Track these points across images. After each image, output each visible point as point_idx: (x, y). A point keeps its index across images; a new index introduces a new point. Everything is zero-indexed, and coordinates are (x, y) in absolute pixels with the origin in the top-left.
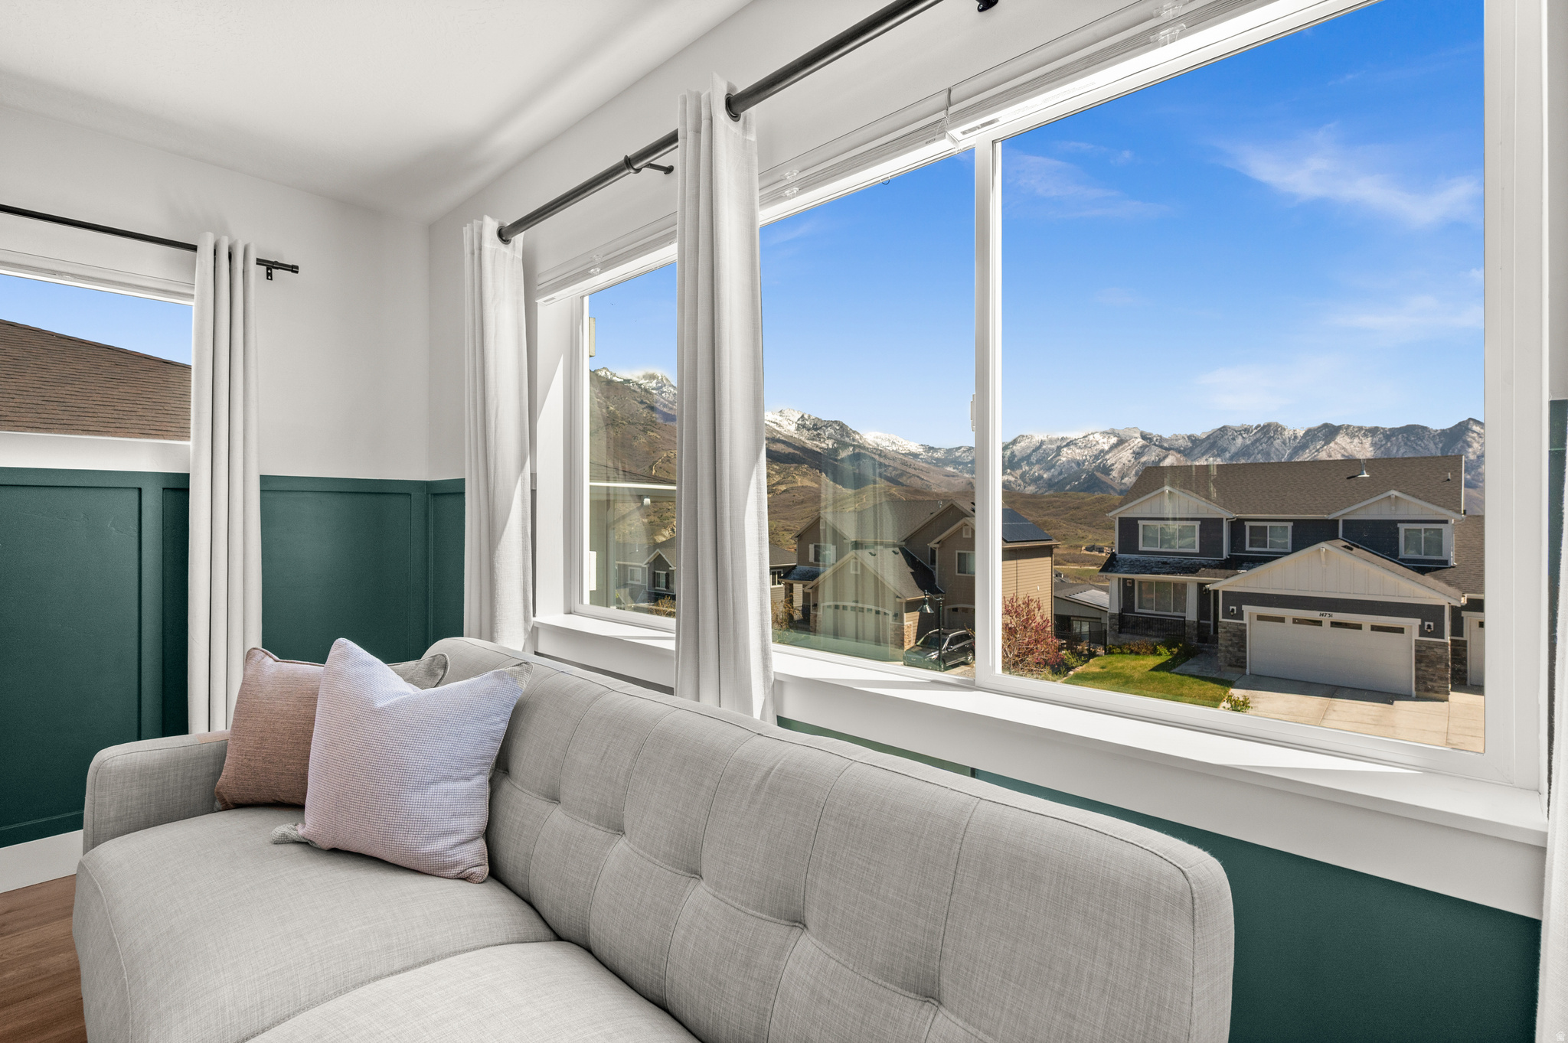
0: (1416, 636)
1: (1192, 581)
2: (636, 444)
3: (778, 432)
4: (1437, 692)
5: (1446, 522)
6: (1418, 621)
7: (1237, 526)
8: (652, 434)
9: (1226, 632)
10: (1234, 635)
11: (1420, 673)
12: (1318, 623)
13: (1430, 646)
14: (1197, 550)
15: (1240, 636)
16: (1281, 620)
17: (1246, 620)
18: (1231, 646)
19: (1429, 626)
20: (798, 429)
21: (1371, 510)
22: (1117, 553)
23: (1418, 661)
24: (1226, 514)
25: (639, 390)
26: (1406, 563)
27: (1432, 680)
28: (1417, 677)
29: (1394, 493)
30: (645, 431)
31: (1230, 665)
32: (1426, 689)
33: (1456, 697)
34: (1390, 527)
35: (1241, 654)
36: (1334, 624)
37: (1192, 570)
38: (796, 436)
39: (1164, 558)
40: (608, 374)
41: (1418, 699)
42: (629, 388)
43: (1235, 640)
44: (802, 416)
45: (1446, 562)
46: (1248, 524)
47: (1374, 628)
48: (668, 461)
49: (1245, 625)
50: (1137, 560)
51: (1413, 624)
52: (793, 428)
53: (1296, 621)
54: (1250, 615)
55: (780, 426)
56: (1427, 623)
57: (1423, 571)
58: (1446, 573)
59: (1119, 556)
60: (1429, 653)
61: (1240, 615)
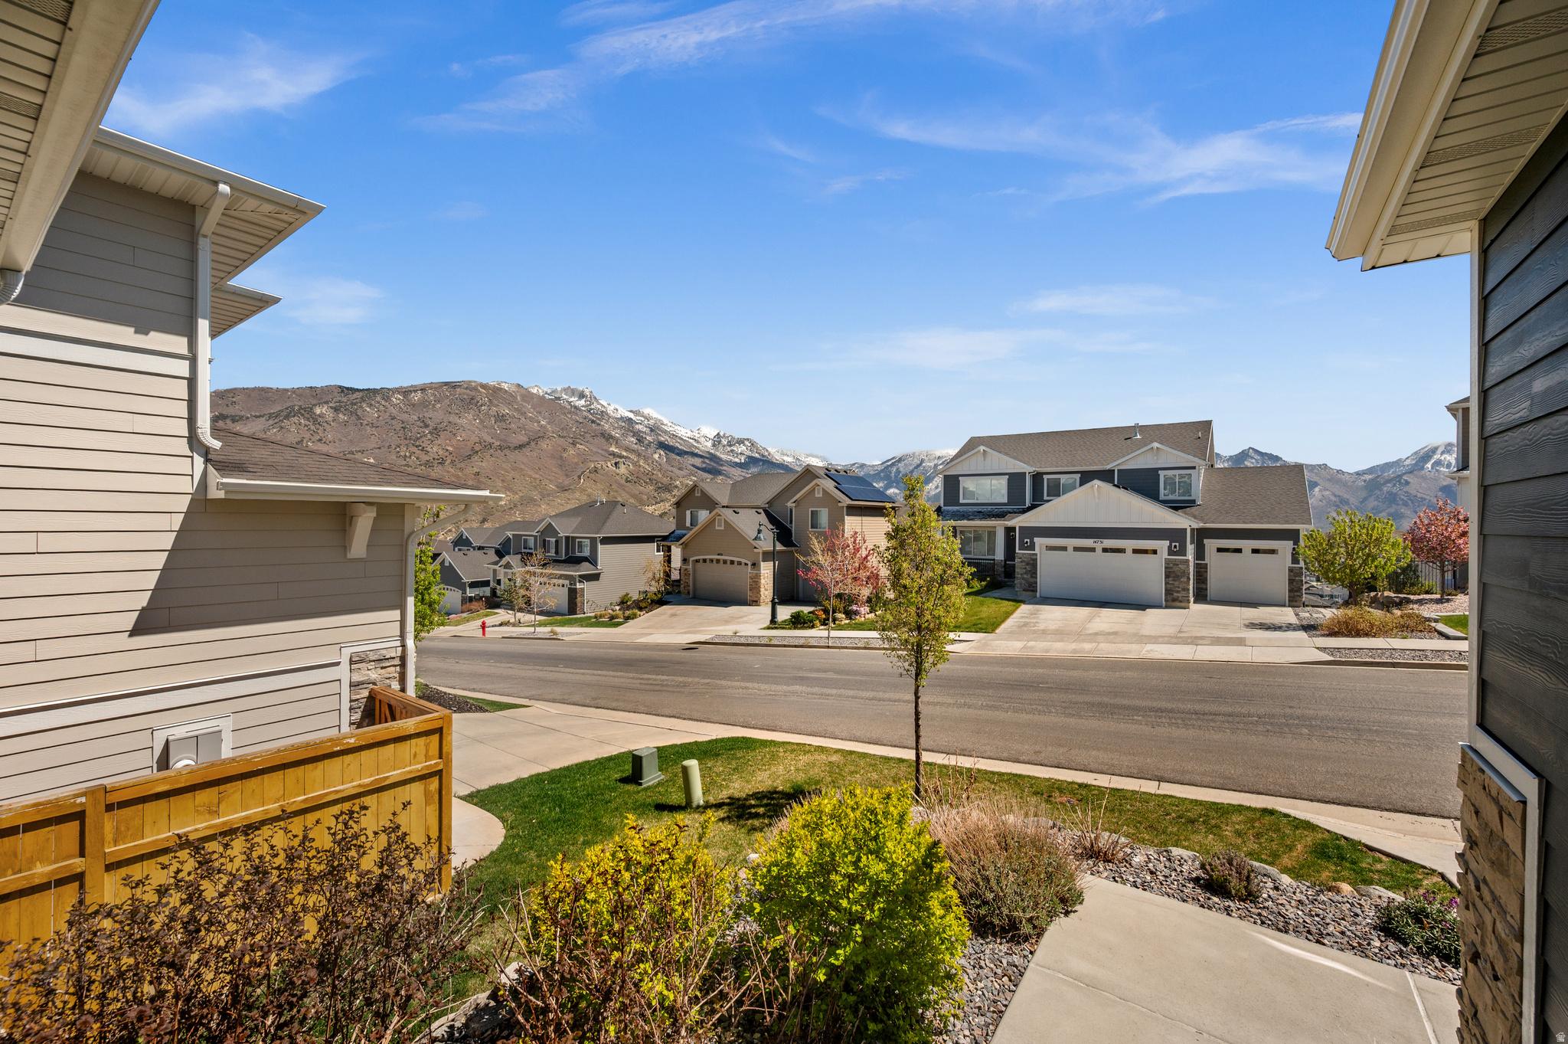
0: (1165, 555)
1: (1000, 525)
2: (565, 455)
3: (696, 448)
4: (1181, 601)
5: (1194, 468)
6: (1167, 543)
7: (1037, 477)
8: (581, 447)
9: (1021, 562)
10: (1028, 564)
11: (1168, 586)
12: (1093, 550)
13: (1176, 563)
14: (1005, 500)
15: (1033, 563)
16: (1064, 549)
17: (1037, 551)
18: (1025, 573)
19: (1175, 546)
20: (714, 445)
21: (1138, 460)
22: (942, 505)
23: (1167, 576)
24: (1027, 469)
25: (569, 407)
26: (1164, 502)
27: (1178, 592)
28: (1166, 590)
29: (1156, 445)
30: (574, 444)
31: (1024, 590)
32: (1173, 600)
33: (1195, 608)
34: (1154, 473)
35: (1032, 580)
36: (1105, 550)
37: (1001, 515)
38: (712, 451)
39: (979, 508)
40: (540, 391)
41: (1167, 607)
42: (560, 404)
43: (1028, 568)
44: (718, 434)
45: (1194, 501)
46: (1046, 477)
47: (1135, 551)
48: (596, 471)
49: (1036, 555)
50: (958, 511)
51: (1162, 545)
52: (709, 444)
53: (1076, 549)
54: (1041, 545)
55: (698, 442)
56: (1173, 544)
57: (1176, 509)
58: (1193, 510)
59: (944, 508)
60: (1175, 569)
61: (1032, 547)
